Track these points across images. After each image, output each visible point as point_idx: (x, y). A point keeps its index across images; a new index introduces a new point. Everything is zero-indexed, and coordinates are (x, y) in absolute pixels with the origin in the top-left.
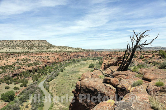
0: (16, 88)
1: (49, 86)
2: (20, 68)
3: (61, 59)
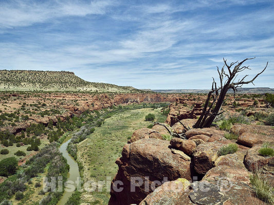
0: (20, 154)
1: (77, 151)
2: (27, 118)
3: (98, 104)
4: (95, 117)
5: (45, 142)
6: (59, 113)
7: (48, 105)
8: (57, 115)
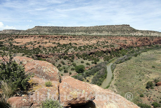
0: (88, 64)
2: (96, 48)
3: (139, 43)
4: (136, 50)
5: (102, 60)
6: (114, 47)
7: (109, 42)
8: (112, 48)
